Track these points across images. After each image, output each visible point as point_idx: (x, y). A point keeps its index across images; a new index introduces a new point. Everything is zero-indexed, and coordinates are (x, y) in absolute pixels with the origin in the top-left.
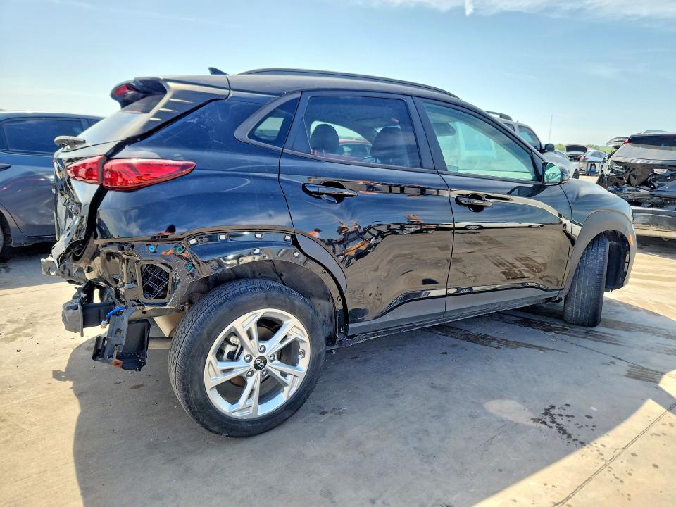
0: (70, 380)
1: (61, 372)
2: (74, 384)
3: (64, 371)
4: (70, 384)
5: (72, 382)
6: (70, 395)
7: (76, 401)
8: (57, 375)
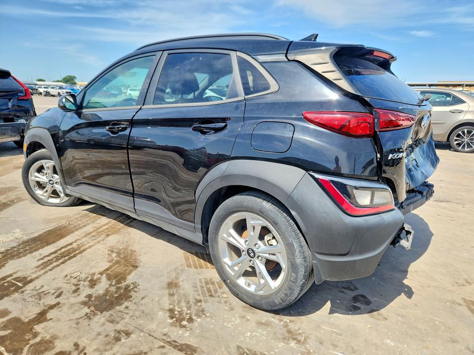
0: (404, 284)
1: (405, 294)
2: (404, 279)
3: (403, 294)
4: (406, 282)
5: (404, 282)
6: (411, 275)
7: (410, 269)
8: (410, 293)
